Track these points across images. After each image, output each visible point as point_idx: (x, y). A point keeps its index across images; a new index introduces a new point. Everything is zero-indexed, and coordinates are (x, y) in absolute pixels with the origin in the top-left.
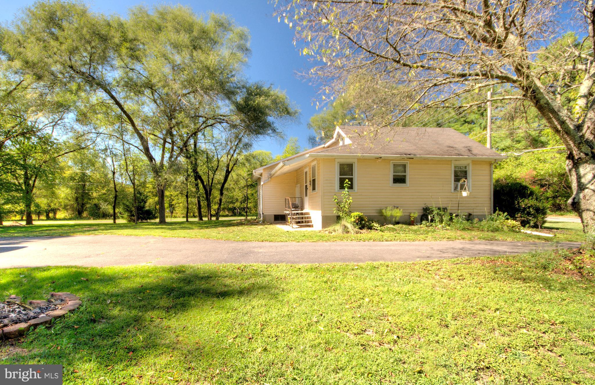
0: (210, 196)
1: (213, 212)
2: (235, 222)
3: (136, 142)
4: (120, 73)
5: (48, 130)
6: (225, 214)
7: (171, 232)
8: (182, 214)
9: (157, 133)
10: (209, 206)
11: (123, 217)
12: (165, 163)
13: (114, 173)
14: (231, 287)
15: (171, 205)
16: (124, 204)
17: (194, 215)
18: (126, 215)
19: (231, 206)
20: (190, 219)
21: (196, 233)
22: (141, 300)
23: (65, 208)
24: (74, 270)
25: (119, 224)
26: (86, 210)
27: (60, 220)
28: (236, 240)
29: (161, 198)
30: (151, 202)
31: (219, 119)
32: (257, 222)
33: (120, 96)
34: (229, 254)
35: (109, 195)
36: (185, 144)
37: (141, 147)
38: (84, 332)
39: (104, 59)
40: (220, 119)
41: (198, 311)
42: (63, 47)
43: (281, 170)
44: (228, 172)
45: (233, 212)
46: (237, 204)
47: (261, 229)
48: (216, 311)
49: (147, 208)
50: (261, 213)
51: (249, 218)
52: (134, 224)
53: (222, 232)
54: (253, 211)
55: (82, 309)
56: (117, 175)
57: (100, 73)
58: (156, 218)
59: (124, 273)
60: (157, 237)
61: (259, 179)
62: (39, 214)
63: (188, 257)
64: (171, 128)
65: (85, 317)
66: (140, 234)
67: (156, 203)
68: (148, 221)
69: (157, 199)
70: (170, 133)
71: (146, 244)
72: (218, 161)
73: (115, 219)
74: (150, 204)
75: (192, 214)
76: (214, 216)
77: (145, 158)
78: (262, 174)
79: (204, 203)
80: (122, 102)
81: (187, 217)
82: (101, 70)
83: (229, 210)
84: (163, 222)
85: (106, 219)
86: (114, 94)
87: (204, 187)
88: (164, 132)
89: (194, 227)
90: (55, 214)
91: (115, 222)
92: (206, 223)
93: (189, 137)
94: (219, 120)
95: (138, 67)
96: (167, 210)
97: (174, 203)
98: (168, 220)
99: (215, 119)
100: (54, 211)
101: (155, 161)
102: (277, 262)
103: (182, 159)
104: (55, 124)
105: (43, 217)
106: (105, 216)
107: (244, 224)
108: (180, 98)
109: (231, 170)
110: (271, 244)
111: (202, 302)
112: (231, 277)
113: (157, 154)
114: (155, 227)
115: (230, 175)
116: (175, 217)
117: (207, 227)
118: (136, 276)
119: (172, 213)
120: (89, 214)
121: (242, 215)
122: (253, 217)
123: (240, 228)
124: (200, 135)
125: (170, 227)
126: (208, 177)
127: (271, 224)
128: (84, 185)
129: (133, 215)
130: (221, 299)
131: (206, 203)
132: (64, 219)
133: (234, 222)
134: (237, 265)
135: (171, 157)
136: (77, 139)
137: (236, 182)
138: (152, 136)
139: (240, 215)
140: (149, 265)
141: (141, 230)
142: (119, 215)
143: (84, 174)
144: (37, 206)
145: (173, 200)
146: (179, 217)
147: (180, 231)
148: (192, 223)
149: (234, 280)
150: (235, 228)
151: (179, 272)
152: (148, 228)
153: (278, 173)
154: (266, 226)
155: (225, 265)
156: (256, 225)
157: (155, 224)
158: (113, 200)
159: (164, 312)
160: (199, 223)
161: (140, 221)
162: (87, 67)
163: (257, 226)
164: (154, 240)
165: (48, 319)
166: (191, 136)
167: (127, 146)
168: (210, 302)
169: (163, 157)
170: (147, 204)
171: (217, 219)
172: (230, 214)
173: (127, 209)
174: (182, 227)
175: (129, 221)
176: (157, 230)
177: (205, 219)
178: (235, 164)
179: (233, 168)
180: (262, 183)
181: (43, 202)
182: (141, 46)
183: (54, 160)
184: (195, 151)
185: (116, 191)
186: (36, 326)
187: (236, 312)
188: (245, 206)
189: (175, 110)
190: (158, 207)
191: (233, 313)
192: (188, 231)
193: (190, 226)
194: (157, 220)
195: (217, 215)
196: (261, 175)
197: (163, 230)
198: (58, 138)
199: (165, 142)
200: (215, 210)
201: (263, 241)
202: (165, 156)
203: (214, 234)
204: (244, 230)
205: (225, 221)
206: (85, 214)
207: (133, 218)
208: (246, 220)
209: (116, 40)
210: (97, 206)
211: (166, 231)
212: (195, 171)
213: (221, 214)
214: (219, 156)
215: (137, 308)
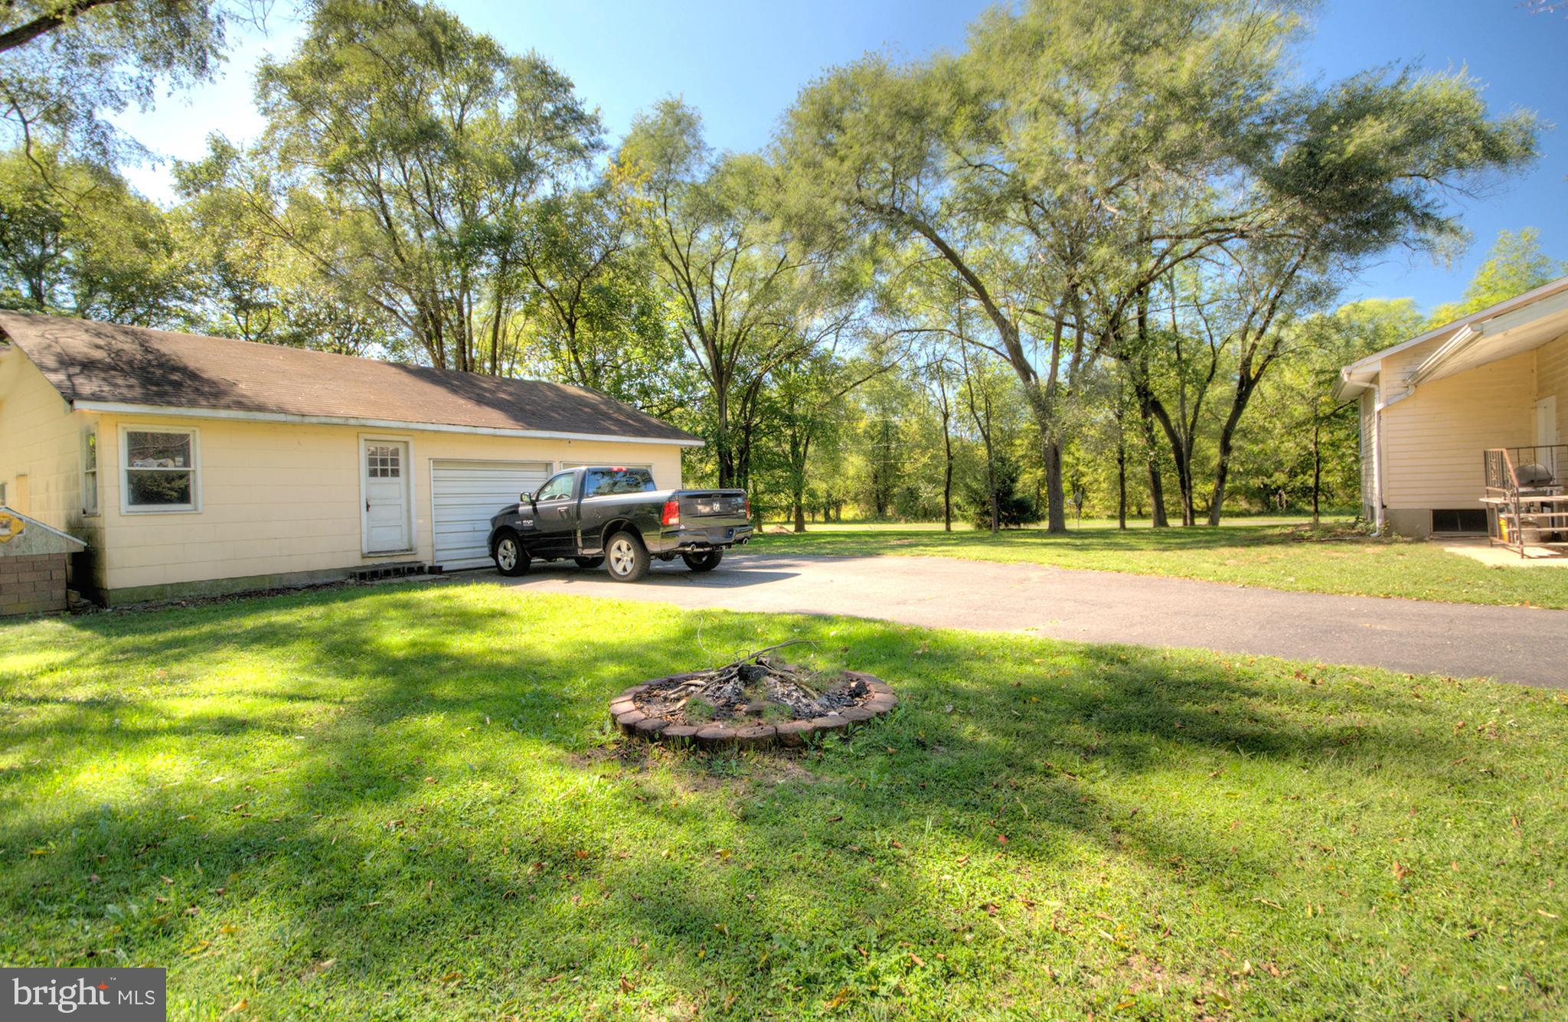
0: (1189, 457)
1: (1199, 504)
2: (1277, 531)
3: (991, 336)
4: (953, 183)
5: (827, 343)
6: (1236, 509)
7: (1082, 555)
8: (1108, 508)
9: (1041, 306)
10: (1186, 486)
11: (965, 518)
12: (1062, 378)
13: (946, 416)
14: (1272, 725)
15: (1076, 487)
16: (967, 486)
17: (1140, 512)
18: (971, 511)
19: (1256, 482)
20: (1130, 524)
21: (1147, 559)
22: (1018, 719)
23: (855, 499)
24: (879, 627)
25: (958, 533)
26: (892, 503)
27: (847, 522)
28: (1283, 585)
29: (1052, 470)
30: (1028, 481)
31: (1216, 232)
32: (1361, 534)
33: (954, 238)
34: (1262, 628)
35: (936, 468)
36: (1115, 322)
37: (1003, 349)
38: (906, 764)
39: (920, 162)
40: (1218, 231)
41: (1170, 775)
42: (847, 164)
43: (1462, 355)
44: (1247, 384)
45: (1266, 499)
46: (1280, 478)
47: (1379, 556)
48: (1228, 788)
49: (1018, 496)
50: (1377, 505)
51: (1324, 520)
52: (989, 533)
53: (1232, 561)
54: (1339, 499)
55: (899, 715)
56: (952, 421)
57: (913, 197)
58: (1040, 519)
59: (978, 648)
60: (1047, 566)
61: (1365, 395)
62: (814, 510)
63: (1132, 625)
64: (1075, 286)
65: (907, 733)
66: (1006, 557)
67: (1040, 484)
68: (1022, 526)
69: (1040, 473)
70: (1072, 298)
71: (1021, 581)
72: (1215, 352)
73: (948, 522)
74: (1025, 484)
75: (1134, 509)
76: (1202, 514)
77: (1011, 372)
78: (1377, 375)
79: (1169, 479)
80: (957, 248)
81: (1122, 516)
82: (915, 189)
83: (1251, 494)
84: (1057, 528)
85: (930, 521)
86: (942, 235)
87: (1171, 433)
88: (1059, 301)
89: (1143, 544)
90: (838, 511)
91: (948, 529)
92: (1176, 534)
93: (1125, 301)
94: (1213, 236)
95: (992, 156)
96: (1069, 500)
97: (1084, 480)
98: (1071, 524)
99: (1203, 233)
100: (837, 505)
101: (1036, 377)
102: (1456, 671)
103: (1107, 363)
104: (838, 326)
105: (820, 517)
106: (927, 515)
107: (1309, 539)
108: (1096, 202)
109: (1258, 376)
110: (1425, 607)
111: (1183, 756)
112: (1272, 696)
113: (1039, 360)
114: (1038, 541)
115: (1254, 392)
116: (1088, 517)
117: (1182, 547)
118: (1003, 657)
119: (1080, 506)
120: (897, 510)
121: (1299, 512)
122: (1343, 519)
123: (1296, 550)
124: (1156, 290)
125: (1078, 542)
126: (1182, 405)
127: (1420, 540)
128: (888, 448)
129: (987, 513)
130: (1246, 756)
131: (1176, 479)
132: (854, 521)
133: (1270, 532)
134: (1295, 665)
135: (1077, 361)
136: (875, 348)
137: (1279, 410)
138: (1029, 317)
139: (1292, 510)
140: (1033, 634)
141: (1007, 549)
142: (956, 511)
143: (887, 426)
144: (812, 494)
145: (1083, 475)
146: (1099, 517)
147: (1105, 553)
148: (1134, 532)
149: (1285, 708)
150: (1278, 552)
151: (1111, 661)
152: (1024, 544)
153: (1453, 363)
154: (1397, 547)
155: (1249, 658)
156: (1357, 542)
157: (1039, 534)
158: (943, 477)
159: (1077, 758)
160: (1158, 534)
161: (1002, 526)
162: (888, 192)
163: (1359, 547)
164: (1041, 574)
165: (843, 722)
166: (1131, 295)
167: (972, 350)
168: (1208, 760)
169: (1055, 364)
170: (1019, 485)
171: (1214, 522)
172: (1254, 509)
173: (975, 498)
174: (1109, 545)
175: (979, 526)
176: (1045, 550)
177: (1176, 523)
178: (1270, 358)
179: (1263, 367)
180: (1378, 406)
181: (820, 487)
182: (997, 105)
183: (837, 400)
184: (1142, 337)
185: (950, 457)
186: (824, 731)
187: (1299, 805)
188: (1311, 482)
189: (1083, 238)
190: (1043, 491)
191: (1291, 809)
192: (1129, 554)
193: (1133, 541)
194: (1044, 525)
195: (1213, 512)
196: (1375, 379)
197: (1062, 551)
198: (842, 355)
199: (1060, 324)
200: (1204, 498)
201: (1387, 596)
202: (1060, 361)
203: (1205, 565)
204: (1309, 558)
205: (1240, 529)
206: (890, 511)
207: (987, 519)
208: (1315, 526)
209: (942, 111)
210: (912, 494)
211: (1066, 552)
212: (1143, 392)
213: (1224, 508)
214: (1217, 341)
215: (1010, 735)
